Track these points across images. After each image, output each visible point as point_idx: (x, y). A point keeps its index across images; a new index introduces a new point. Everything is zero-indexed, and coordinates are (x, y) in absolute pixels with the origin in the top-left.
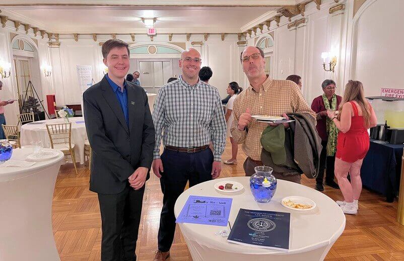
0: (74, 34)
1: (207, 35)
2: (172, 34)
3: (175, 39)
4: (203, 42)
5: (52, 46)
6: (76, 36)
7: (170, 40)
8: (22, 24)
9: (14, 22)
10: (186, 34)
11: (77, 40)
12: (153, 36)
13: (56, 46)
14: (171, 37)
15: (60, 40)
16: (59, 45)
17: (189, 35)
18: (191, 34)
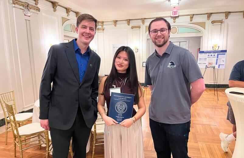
0: (114, 21)
1: (227, 14)
2: (193, 15)
3: (196, 19)
4: (223, 20)
5: (99, 31)
6: (116, 22)
7: (191, 21)
8: (72, 11)
9: (66, 8)
10: (207, 14)
11: (115, 25)
12: (176, 17)
13: (101, 31)
14: (192, 18)
15: (104, 26)
16: (103, 30)
17: (209, 15)
18: (211, 14)
